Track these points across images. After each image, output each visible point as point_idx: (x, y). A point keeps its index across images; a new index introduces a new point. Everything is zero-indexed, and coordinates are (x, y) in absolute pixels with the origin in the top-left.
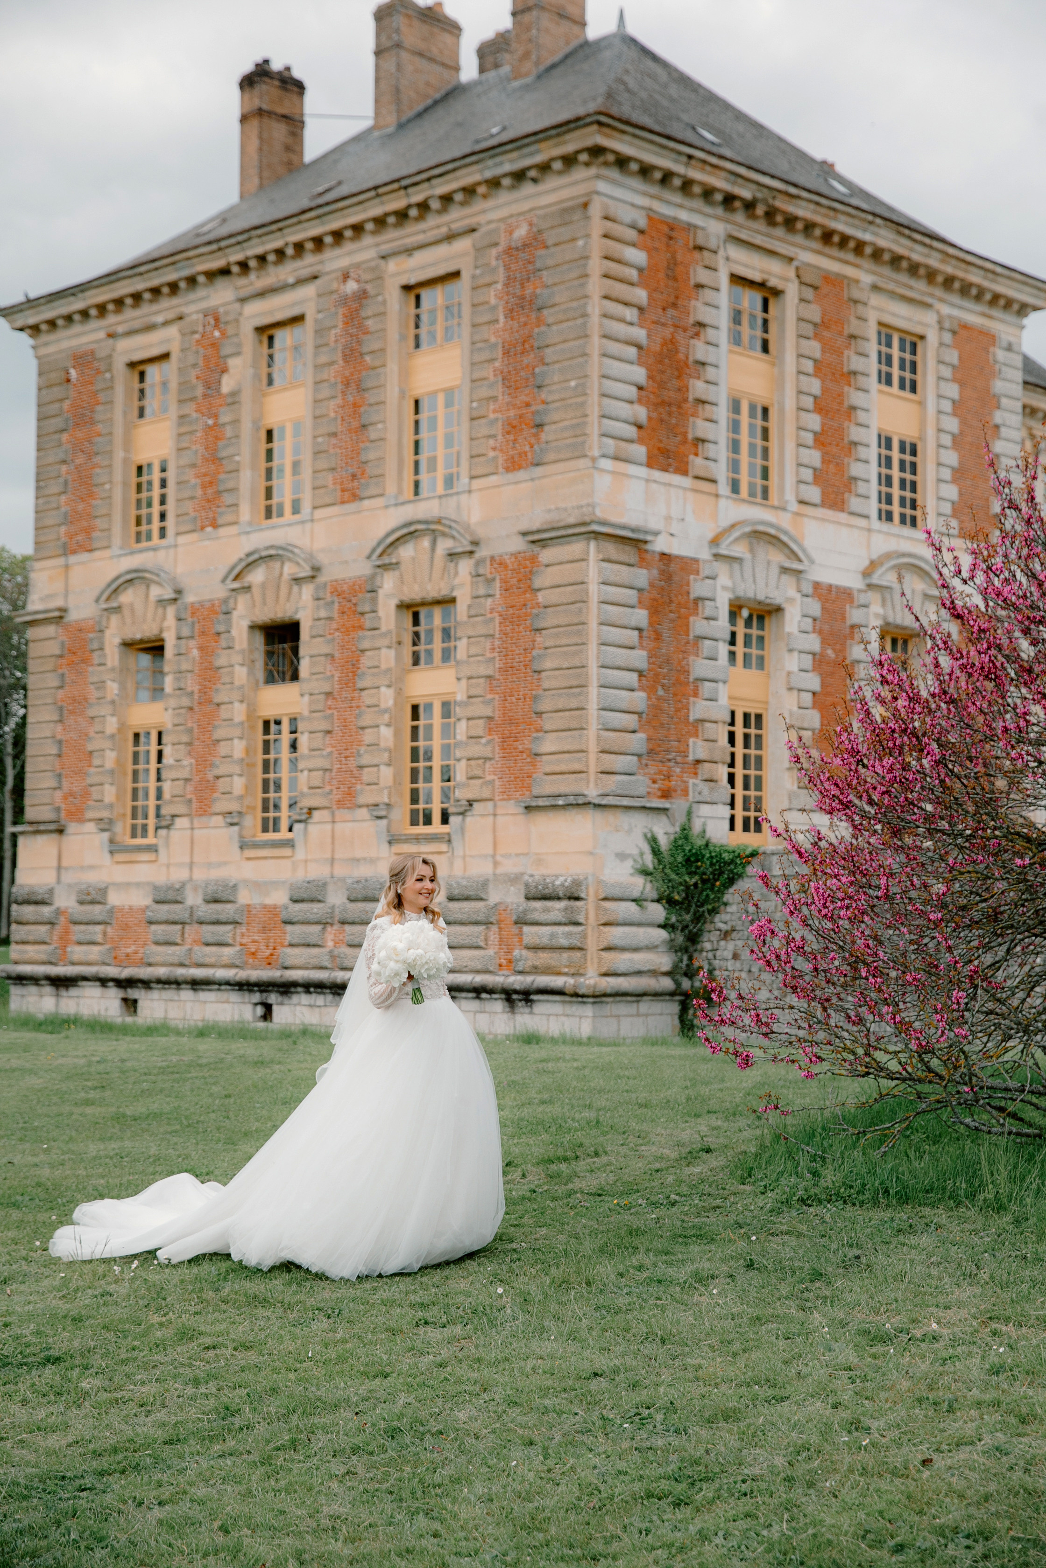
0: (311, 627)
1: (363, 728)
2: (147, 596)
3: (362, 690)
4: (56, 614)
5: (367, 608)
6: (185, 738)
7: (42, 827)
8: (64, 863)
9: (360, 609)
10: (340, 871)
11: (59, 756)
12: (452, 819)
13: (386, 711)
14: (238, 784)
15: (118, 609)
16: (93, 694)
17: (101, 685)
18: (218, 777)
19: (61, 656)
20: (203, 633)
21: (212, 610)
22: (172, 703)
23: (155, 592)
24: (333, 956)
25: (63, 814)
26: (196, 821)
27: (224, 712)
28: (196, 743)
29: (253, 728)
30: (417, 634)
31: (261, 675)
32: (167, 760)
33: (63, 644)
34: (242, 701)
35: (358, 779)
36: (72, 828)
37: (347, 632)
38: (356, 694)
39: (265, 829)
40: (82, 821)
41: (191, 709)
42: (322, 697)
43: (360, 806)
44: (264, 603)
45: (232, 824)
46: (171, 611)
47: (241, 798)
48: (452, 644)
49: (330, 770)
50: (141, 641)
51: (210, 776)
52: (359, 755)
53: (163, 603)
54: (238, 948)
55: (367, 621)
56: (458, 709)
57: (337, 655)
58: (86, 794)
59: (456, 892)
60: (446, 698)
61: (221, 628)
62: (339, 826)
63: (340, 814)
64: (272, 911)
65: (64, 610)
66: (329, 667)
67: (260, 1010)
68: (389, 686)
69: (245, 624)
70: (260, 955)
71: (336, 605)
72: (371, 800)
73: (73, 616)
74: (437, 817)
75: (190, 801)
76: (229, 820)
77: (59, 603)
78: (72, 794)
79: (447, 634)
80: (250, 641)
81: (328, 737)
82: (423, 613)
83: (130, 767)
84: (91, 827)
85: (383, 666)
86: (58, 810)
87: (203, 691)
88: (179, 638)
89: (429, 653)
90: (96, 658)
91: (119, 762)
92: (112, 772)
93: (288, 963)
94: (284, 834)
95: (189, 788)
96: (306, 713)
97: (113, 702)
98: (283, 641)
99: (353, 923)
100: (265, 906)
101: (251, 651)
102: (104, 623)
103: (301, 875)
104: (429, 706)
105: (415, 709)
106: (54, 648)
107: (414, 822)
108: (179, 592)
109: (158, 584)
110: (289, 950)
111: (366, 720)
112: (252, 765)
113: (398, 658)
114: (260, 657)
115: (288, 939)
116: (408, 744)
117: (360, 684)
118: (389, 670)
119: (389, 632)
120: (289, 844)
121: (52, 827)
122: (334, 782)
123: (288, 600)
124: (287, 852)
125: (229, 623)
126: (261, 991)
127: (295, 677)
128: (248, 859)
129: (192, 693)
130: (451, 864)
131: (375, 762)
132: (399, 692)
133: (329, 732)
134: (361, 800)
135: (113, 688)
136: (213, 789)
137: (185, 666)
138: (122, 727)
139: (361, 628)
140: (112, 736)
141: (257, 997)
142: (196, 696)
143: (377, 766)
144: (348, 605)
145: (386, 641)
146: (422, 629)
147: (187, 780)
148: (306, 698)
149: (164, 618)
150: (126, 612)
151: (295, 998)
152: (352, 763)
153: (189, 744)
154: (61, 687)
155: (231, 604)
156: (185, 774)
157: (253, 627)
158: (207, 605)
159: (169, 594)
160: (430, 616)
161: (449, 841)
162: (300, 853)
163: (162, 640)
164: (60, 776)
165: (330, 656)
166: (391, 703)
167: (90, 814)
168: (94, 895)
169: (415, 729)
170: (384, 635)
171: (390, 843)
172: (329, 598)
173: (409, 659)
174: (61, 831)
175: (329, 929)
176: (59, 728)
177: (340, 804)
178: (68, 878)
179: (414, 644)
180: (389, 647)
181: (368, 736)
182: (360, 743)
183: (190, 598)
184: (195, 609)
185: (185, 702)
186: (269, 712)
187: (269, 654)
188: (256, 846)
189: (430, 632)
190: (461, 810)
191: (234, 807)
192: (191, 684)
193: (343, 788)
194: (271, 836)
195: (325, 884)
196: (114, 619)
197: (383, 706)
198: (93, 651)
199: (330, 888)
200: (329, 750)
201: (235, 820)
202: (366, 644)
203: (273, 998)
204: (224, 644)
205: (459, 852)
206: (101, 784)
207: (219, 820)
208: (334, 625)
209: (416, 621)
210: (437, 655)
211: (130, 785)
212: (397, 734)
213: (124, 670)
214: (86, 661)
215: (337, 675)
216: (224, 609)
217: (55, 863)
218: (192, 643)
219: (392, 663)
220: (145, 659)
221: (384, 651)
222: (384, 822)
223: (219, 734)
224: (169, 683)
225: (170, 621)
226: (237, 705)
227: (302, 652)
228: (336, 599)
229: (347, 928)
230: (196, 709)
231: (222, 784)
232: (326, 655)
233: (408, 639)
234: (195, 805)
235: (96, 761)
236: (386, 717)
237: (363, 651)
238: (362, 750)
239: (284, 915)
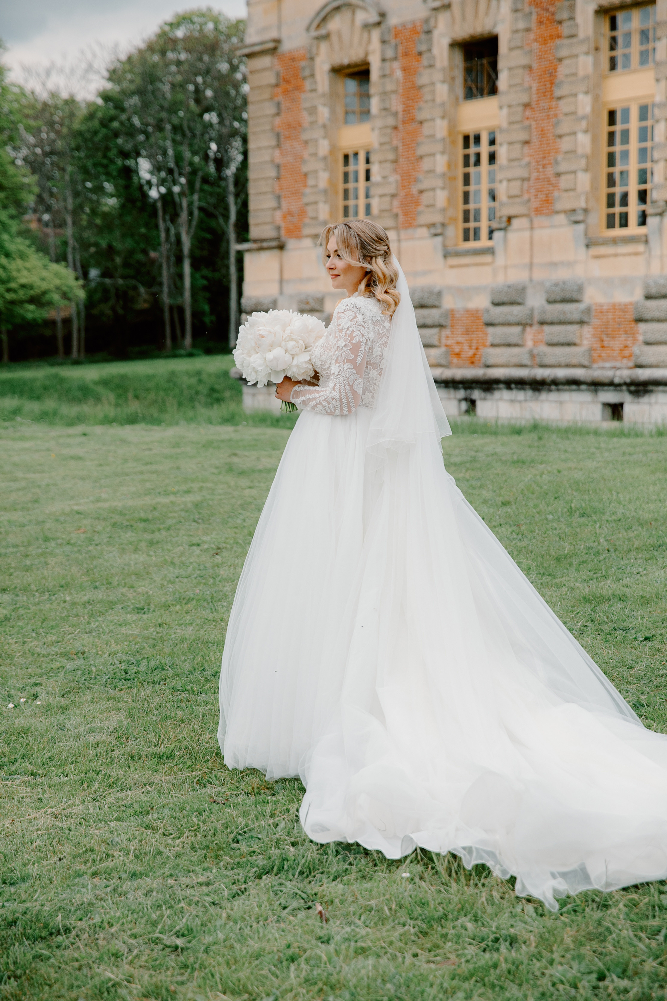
0: (510, 41)
1: (560, 137)
2: (353, 21)
3: (560, 98)
4: (271, 45)
5: (565, 15)
6: (391, 156)
7: (265, 244)
8: (286, 276)
9: (558, 17)
10: (538, 275)
11: (278, 178)
12: (649, 220)
13: (583, 118)
14: (441, 197)
15: (327, 37)
16: (306, 118)
17: (313, 111)
18: (421, 192)
19: (277, 85)
20: (406, 54)
21: (414, 31)
22: (379, 123)
23: (361, 17)
24: (532, 355)
25: (283, 232)
26: (403, 234)
27: (426, 129)
28: (401, 160)
29: (453, 143)
30: (614, 40)
31: (460, 91)
32: (375, 177)
33: (278, 74)
34: (443, 117)
35: (556, 186)
36: (291, 244)
37: (545, 42)
38: (554, 103)
39: (466, 238)
40: (299, 237)
41: (396, 128)
42: (520, 109)
43: (557, 212)
44: (464, 18)
45: (436, 235)
46: (376, 35)
47: (443, 210)
48: (651, 46)
49: (528, 179)
50: (349, 66)
51: (414, 191)
52: (557, 162)
53: (367, 27)
54: (443, 349)
55: (565, 29)
56: (657, 111)
57: (535, 66)
58: (302, 213)
59: (654, 291)
60: (643, 102)
61: (423, 48)
62: (538, 233)
63: (538, 221)
64: (474, 315)
65: (278, 41)
66: (527, 78)
67: (464, 406)
68: (587, 93)
69: (445, 42)
70: (463, 355)
71: (534, 17)
72: (569, 206)
73: (287, 46)
74: (633, 219)
75: (396, 215)
76: (433, 231)
77: (274, 34)
78: (290, 213)
79: (645, 35)
80: (451, 59)
81: (526, 148)
82: (620, 17)
83: (341, 186)
84: (308, 242)
85: (581, 73)
86: (278, 228)
87: (407, 110)
88: (384, 60)
89: (627, 57)
90: (308, 85)
91: (332, 182)
92: (325, 191)
93: (491, 361)
94: (484, 242)
95: (396, 203)
96: (504, 125)
97: (324, 126)
98: (481, 57)
99: (552, 323)
100: (467, 311)
101: (451, 68)
102: (314, 50)
103: (501, 280)
104: (626, 112)
105: (612, 115)
106: (270, 78)
107: (610, 225)
108: (383, 15)
109: (364, 9)
110: (492, 351)
111: (564, 128)
112: (453, 179)
113: (596, 64)
114: (459, 74)
115: (490, 340)
116: (605, 149)
117: (558, 93)
118: (586, 77)
119: (588, 38)
120: (490, 251)
121: (274, 244)
122: (533, 191)
123: (487, 13)
124: (487, 258)
125: (430, 42)
126: (466, 388)
127: (493, 91)
128: (452, 267)
129: (396, 114)
130: (648, 264)
131: (573, 168)
132: (596, 98)
133: (527, 142)
134: (559, 206)
135: (324, 112)
136: (417, 203)
137: (390, 87)
138: (333, 149)
139: (559, 37)
140: (325, 158)
141: (461, 393)
142: (400, 115)
143: (574, 172)
144: (546, 14)
145: (584, 48)
146: (619, 33)
147: (393, 196)
148: (505, 111)
149: (369, 41)
150: (334, 38)
151: (497, 394)
152: (550, 171)
153: (395, 161)
154: (278, 114)
155: (432, 23)
156: (391, 189)
157: (454, 45)
158: (410, 26)
159: (374, 18)
160: (629, 19)
161: (647, 242)
162: (500, 260)
163: (368, 64)
164: (279, 198)
165: (529, 68)
166: (588, 109)
167: (307, 231)
168: (313, 304)
169: (611, 135)
170: (582, 42)
171: (588, 246)
172: (527, 9)
173: (606, 64)
174: (281, 247)
175: (528, 329)
176: (277, 152)
177: (538, 211)
178: (289, 289)
179: (612, 48)
180: (587, 53)
181: (565, 144)
182: (557, 151)
183: (393, 21)
184: (397, 32)
185: (391, 121)
186: (469, 127)
187: (468, 71)
188: (458, 254)
189: (628, 35)
190: (659, 210)
191: (437, 218)
192: (396, 104)
193: (541, 196)
194: (472, 244)
195: (524, 289)
196: (324, 47)
197: (580, 113)
198: (304, 78)
199: (530, 292)
200: (527, 159)
201: (439, 231)
202: (563, 53)
203: (476, 394)
204: (425, 61)
205: (656, 251)
206: (316, 203)
207: (423, 232)
208: (532, 36)
209: (613, 26)
210: (635, 58)
211: (341, 203)
212: (594, 140)
213: (333, 95)
214: (298, 88)
215: (535, 86)
216: (425, 28)
217: (277, 276)
218: (396, 65)
219: (590, 69)
220: (352, 85)
221: (582, 59)
222: (581, 227)
223: (421, 151)
224: (375, 104)
225: (375, 44)
226: (439, 122)
227: (502, 64)
228: (534, 10)
229: (546, 328)
230: (401, 127)
231: (425, 198)
232: (524, 67)
233: (605, 44)
234: (401, 218)
235: (311, 182)
236: (584, 124)
237: (560, 60)
238: (560, 157)
239: (486, 318)
